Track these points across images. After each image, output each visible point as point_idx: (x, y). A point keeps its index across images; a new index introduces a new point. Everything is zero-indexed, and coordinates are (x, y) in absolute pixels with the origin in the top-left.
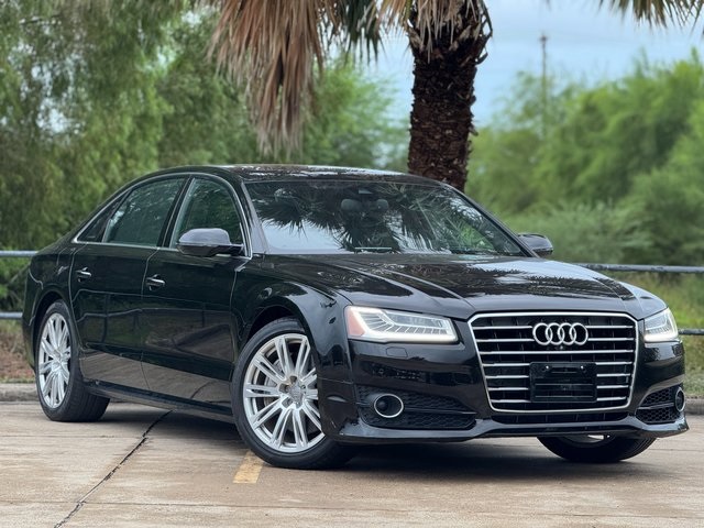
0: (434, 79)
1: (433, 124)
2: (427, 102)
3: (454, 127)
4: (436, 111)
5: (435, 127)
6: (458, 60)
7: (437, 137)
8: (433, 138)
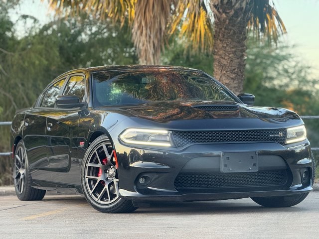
0: (223, 29)
1: (224, 52)
2: (221, 40)
3: (234, 53)
4: (225, 45)
5: (225, 54)
6: (235, 19)
7: (226, 58)
8: (224, 59)
